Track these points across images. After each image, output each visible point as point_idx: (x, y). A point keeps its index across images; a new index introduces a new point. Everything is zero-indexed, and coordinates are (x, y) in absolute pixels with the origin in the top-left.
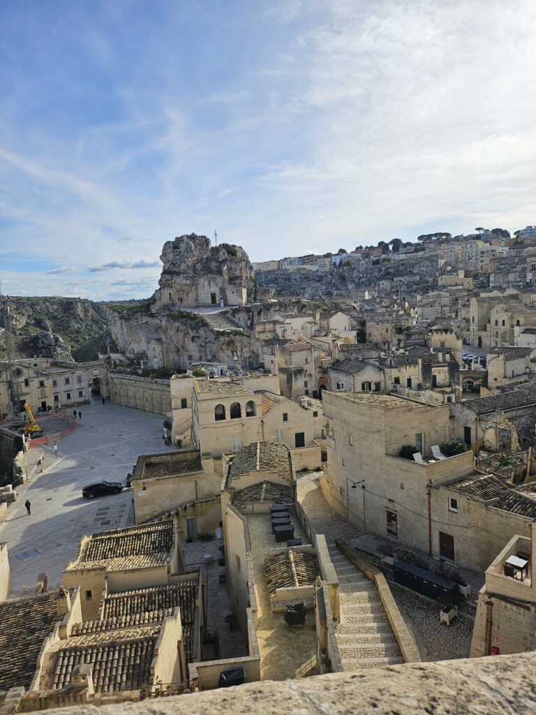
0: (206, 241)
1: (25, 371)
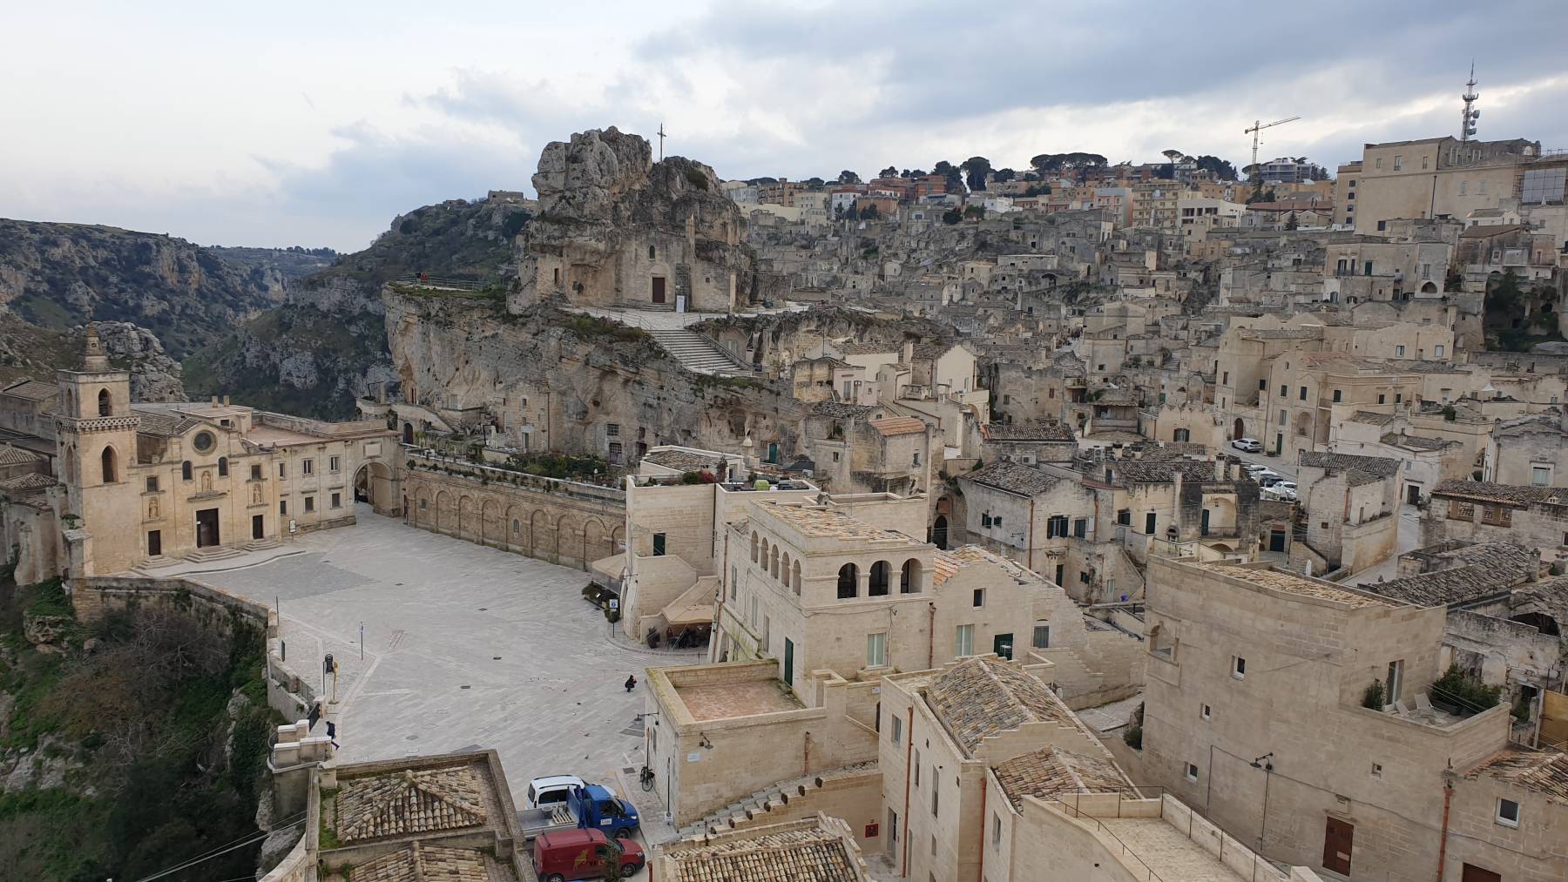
0: (643, 148)
1: (222, 438)
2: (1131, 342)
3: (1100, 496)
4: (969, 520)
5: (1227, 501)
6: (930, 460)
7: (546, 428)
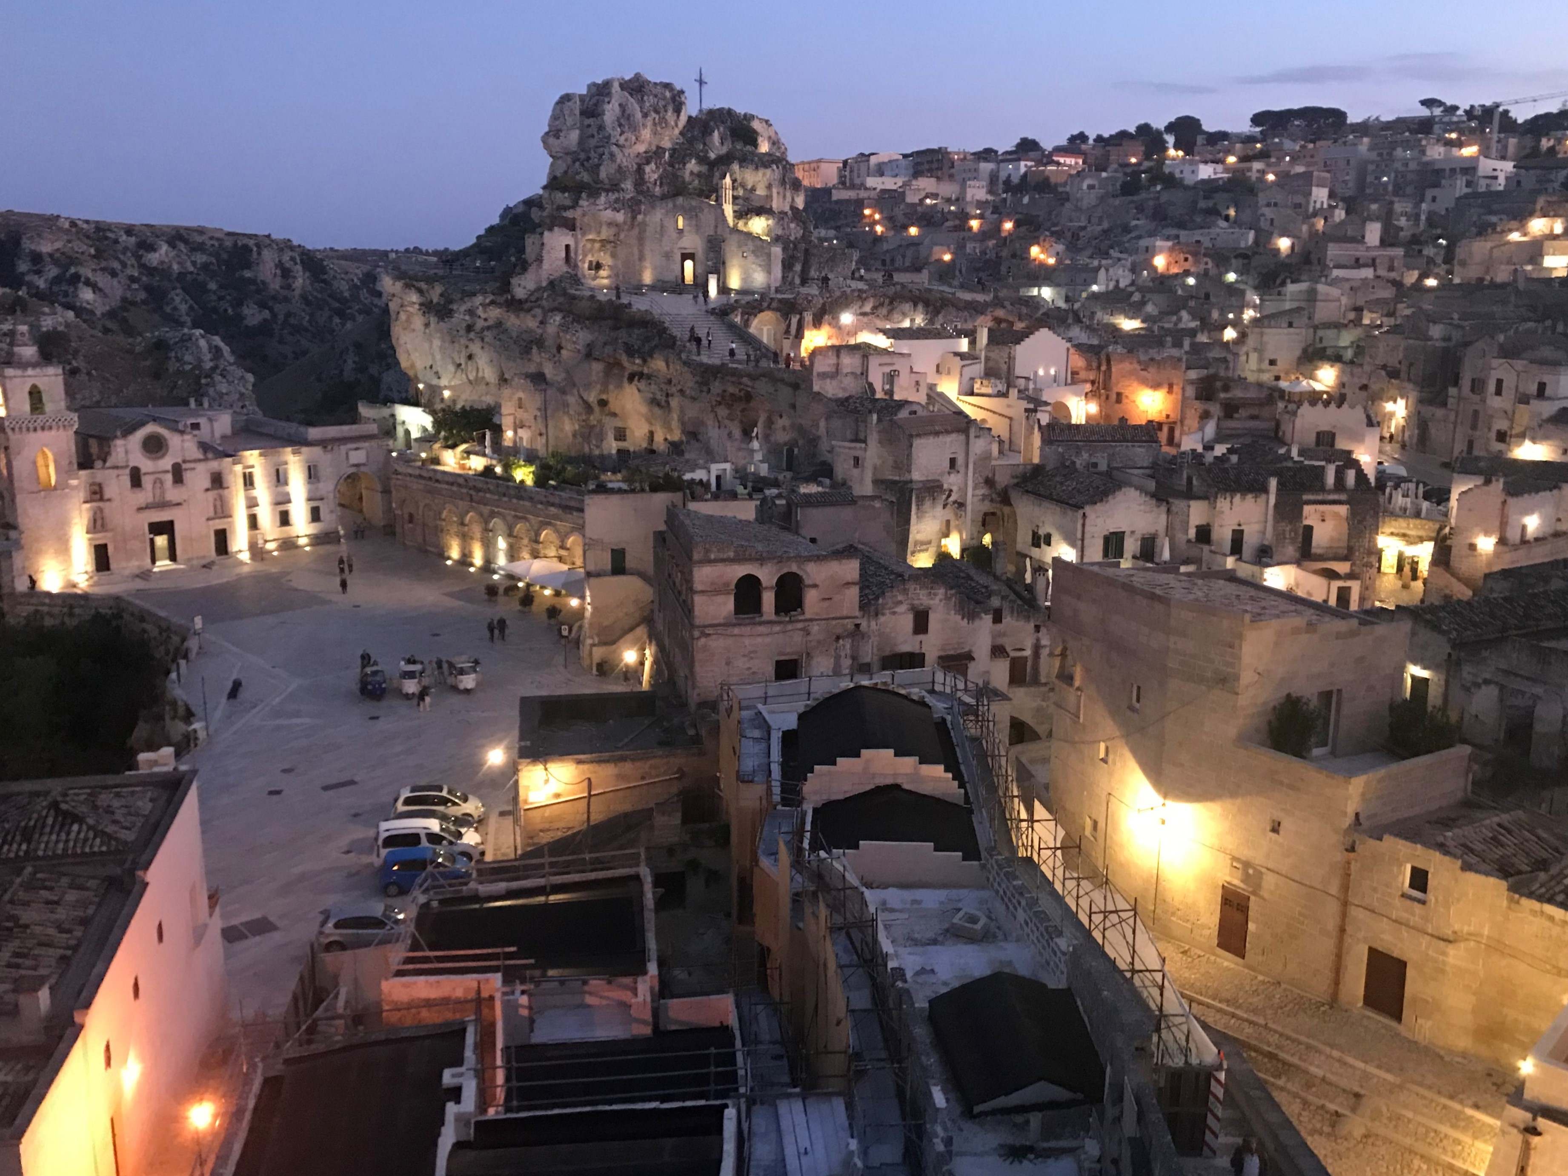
2: (1320, 333)
3: (1174, 509)
4: (1019, 539)
5: (1336, 515)
6: (971, 466)
7: (544, 431)
